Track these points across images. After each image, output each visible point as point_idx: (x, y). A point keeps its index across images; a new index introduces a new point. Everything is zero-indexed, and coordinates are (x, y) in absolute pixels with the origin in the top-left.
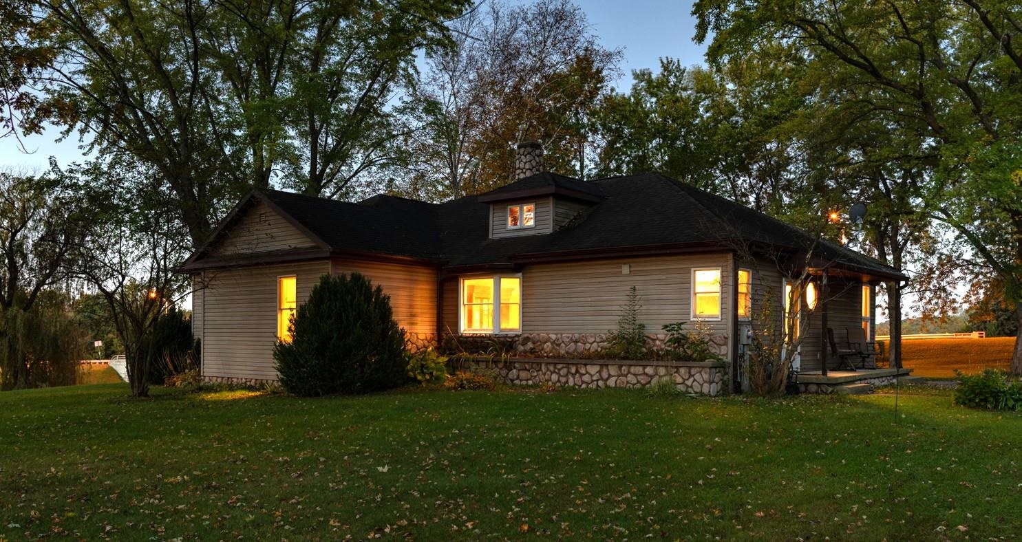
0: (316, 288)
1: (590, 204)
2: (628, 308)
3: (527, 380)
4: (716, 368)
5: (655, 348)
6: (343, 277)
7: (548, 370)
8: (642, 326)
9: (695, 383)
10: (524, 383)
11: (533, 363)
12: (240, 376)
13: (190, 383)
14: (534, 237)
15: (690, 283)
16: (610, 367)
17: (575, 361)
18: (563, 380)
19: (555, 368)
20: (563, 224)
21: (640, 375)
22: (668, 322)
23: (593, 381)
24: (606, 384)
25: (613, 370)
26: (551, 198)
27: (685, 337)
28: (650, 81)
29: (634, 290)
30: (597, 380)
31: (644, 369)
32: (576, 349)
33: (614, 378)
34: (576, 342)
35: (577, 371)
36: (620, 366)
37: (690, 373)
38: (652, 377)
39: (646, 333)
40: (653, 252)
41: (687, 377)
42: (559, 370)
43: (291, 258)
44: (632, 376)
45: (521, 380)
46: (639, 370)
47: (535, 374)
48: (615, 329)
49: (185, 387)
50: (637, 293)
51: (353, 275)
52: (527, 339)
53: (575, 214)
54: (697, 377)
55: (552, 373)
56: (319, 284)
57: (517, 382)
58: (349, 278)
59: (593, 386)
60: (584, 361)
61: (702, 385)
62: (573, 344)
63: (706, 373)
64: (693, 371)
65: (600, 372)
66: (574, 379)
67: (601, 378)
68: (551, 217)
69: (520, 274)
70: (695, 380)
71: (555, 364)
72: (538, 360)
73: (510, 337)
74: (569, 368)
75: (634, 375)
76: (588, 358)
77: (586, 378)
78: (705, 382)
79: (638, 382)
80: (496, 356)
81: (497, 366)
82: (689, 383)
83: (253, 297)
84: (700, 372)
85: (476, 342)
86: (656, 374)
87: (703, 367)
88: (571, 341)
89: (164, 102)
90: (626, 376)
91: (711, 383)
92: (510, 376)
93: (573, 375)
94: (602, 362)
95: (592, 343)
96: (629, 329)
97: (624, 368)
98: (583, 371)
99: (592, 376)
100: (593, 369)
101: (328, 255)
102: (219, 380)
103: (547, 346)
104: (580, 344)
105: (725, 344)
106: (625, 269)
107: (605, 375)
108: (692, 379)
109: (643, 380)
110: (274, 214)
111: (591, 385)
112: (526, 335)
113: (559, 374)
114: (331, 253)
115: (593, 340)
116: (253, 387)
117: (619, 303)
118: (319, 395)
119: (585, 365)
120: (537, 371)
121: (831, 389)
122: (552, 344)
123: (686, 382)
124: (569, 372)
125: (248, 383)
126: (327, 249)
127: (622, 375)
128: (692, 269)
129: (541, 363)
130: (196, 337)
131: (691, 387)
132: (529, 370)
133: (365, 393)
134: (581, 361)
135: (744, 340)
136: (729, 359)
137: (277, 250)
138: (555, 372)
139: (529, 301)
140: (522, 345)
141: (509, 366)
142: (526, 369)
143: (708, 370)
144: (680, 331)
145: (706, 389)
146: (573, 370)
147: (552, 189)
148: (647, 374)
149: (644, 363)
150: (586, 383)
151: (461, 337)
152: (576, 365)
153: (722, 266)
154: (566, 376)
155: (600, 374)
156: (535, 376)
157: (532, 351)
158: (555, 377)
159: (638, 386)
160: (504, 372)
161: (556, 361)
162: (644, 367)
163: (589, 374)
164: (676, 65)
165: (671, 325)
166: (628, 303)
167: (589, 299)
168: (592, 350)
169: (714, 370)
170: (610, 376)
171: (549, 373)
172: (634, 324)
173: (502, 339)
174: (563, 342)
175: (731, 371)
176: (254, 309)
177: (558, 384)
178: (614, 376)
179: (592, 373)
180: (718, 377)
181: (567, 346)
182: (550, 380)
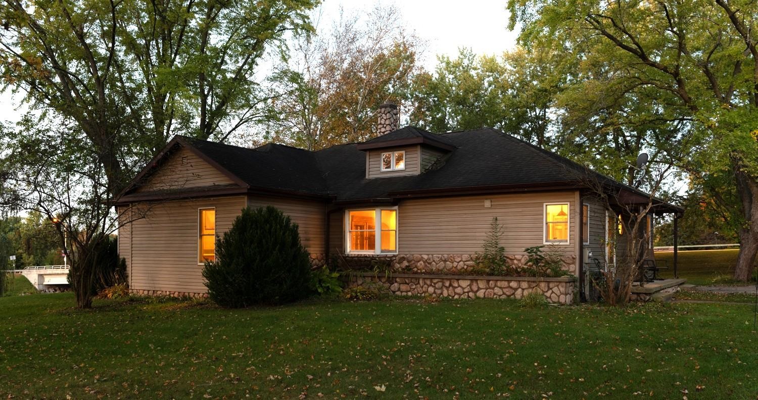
0: (238, 218)
1: (444, 151)
2: (491, 234)
3: (407, 292)
4: (569, 282)
5: (514, 266)
6: (260, 211)
7: (425, 283)
8: (502, 249)
9: (553, 295)
10: (404, 294)
11: (412, 278)
12: (164, 290)
13: (120, 295)
14: (405, 177)
15: (543, 215)
16: (479, 282)
17: (449, 277)
18: (439, 292)
19: (431, 282)
20: (427, 168)
21: (505, 288)
22: (529, 246)
23: (464, 292)
24: (476, 295)
25: (482, 284)
26: (419, 147)
27: (542, 258)
28: (448, 63)
29: (496, 220)
30: (468, 292)
31: (509, 283)
32: (445, 266)
33: (483, 291)
34: (445, 261)
35: (450, 285)
36: (488, 281)
37: (548, 287)
38: (516, 289)
39: (505, 254)
40: (513, 190)
41: (546, 290)
42: (435, 284)
43: (211, 193)
44: (499, 289)
45: (402, 292)
46: (505, 284)
47: (414, 287)
48: (481, 251)
49: (116, 298)
50: (498, 222)
51: (268, 208)
52: (403, 259)
53: (435, 159)
54: (555, 289)
55: (429, 286)
56: (241, 215)
57: (398, 293)
58: (265, 209)
59: (464, 296)
60: (457, 277)
61: (559, 296)
62: (442, 262)
63: (562, 287)
64: (551, 285)
65: (470, 285)
66: (448, 291)
67: (472, 291)
68: (419, 161)
69: (396, 208)
70: (553, 292)
71: (431, 279)
72: (417, 276)
73: (389, 257)
74: (443, 283)
75: (500, 288)
76: (460, 274)
77: (459, 290)
78: (561, 294)
79: (504, 293)
80: (379, 272)
81: (380, 280)
82: (548, 294)
83: (177, 225)
84: (558, 286)
85: (360, 261)
86: (519, 287)
87: (560, 282)
88: (441, 260)
89: (80, 70)
90: (493, 289)
91: (566, 294)
92: (392, 288)
93: (447, 288)
94: (471, 277)
95: (458, 262)
96: (493, 251)
97: (491, 282)
98: (456, 285)
99: (463, 288)
100: (465, 283)
101: (246, 191)
102: (146, 292)
103: (421, 264)
104: (448, 263)
105: (574, 263)
106: (487, 203)
107: (475, 288)
108: (550, 292)
109: (508, 292)
110: (195, 157)
111: (462, 296)
112: (402, 256)
113: (434, 287)
114: (248, 189)
115: (460, 259)
116: (176, 298)
117: (484, 230)
118: (244, 307)
119: (458, 280)
120: (416, 285)
121: (648, 298)
122: (424, 262)
123: (545, 294)
124: (443, 285)
125: (172, 295)
126: (245, 186)
127: (490, 288)
128: (545, 204)
129: (419, 278)
130: (121, 257)
131: (550, 297)
132: (408, 284)
133: (281, 304)
134: (453, 277)
135: (586, 260)
136: (577, 275)
137: (198, 187)
138: (431, 285)
139: (404, 228)
140: (399, 263)
141: (391, 281)
142: (406, 283)
143: (564, 284)
144: (539, 253)
145: (562, 299)
146: (447, 284)
147: (420, 140)
148: (511, 288)
149: (509, 278)
150: (458, 294)
151: (348, 256)
152: (450, 280)
153: (570, 202)
154: (441, 288)
155: (471, 288)
156: (414, 289)
157: (408, 268)
158: (431, 290)
159: (504, 297)
160: (387, 285)
161: (432, 276)
162: (509, 281)
163: (461, 287)
164: (469, 51)
165: (531, 248)
166: (491, 230)
167: (456, 227)
168: (459, 267)
169: (568, 284)
170: (479, 289)
171: (426, 286)
172: (496, 247)
173: (383, 259)
174: (434, 261)
175: (578, 284)
176: (177, 235)
177: (434, 295)
178: (482, 289)
179: (464, 286)
180: (570, 289)
181: (437, 264)
182: (427, 292)
